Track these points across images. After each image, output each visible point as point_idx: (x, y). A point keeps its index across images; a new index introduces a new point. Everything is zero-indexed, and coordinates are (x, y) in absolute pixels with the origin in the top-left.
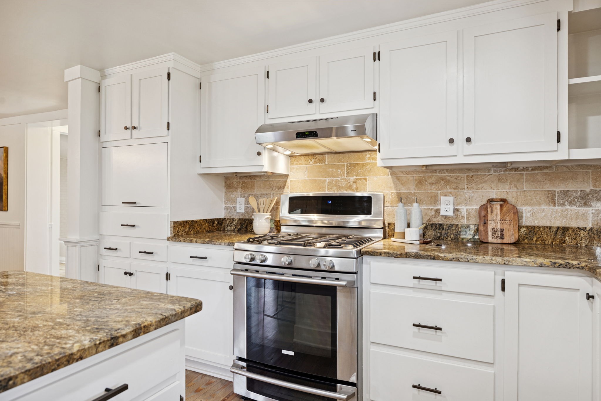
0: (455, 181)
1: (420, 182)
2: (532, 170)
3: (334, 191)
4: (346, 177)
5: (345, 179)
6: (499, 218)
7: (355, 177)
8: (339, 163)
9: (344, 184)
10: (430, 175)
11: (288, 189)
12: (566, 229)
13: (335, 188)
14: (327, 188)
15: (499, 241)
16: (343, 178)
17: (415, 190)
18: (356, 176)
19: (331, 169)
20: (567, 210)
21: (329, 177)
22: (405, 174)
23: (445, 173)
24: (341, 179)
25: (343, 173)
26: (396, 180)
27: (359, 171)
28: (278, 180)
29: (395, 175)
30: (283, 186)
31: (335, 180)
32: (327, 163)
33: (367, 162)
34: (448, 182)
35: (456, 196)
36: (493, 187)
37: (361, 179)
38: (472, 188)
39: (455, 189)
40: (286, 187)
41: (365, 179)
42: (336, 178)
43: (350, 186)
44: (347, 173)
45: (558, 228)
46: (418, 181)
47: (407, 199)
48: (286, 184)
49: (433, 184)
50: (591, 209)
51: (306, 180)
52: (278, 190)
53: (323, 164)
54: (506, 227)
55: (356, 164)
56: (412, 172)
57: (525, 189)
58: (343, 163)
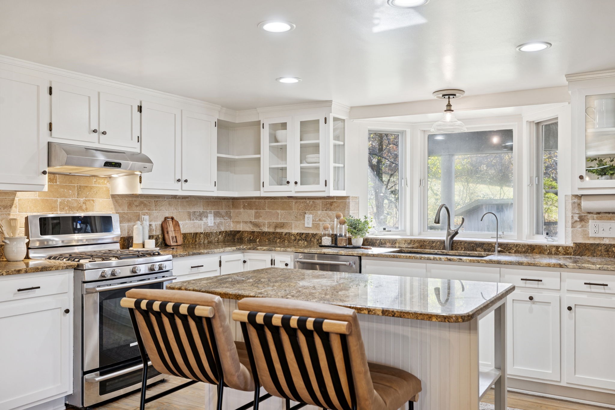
0: (149, 204)
1: (130, 205)
2: (182, 199)
3: (66, 212)
4: (77, 198)
5: (76, 199)
6: (173, 230)
7: (84, 198)
8: (70, 184)
9: (75, 205)
10: (135, 199)
11: (17, 208)
12: (197, 233)
13: (67, 208)
14: (59, 208)
15: (176, 244)
16: (73, 199)
17: (127, 211)
18: (86, 198)
19: (62, 190)
20: (195, 223)
21: (61, 197)
22: (121, 197)
23: (143, 198)
24: (72, 200)
25: (74, 194)
26: (115, 202)
27: (88, 193)
28: (4, 198)
29: (114, 198)
30: (10, 205)
31: (66, 201)
32: (58, 183)
33: (94, 185)
34: (145, 205)
35: (150, 215)
36: (167, 209)
37: (89, 200)
38: (157, 209)
39: (149, 210)
40: (14, 206)
41: (93, 200)
42: (67, 199)
43: (80, 206)
44: (77, 194)
45: (194, 233)
46: (129, 203)
47: (122, 218)
48: (14, 203)
49: (137, 206)
50: (202, 222)
51: (37, 199)
52: (4, 209)
53: (55, 184)
54: (177, 235)
55: (85, 186)
56: (125, 196)
57: (180, 211)
58: (73, 185)
